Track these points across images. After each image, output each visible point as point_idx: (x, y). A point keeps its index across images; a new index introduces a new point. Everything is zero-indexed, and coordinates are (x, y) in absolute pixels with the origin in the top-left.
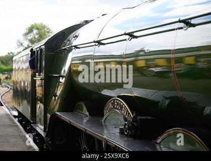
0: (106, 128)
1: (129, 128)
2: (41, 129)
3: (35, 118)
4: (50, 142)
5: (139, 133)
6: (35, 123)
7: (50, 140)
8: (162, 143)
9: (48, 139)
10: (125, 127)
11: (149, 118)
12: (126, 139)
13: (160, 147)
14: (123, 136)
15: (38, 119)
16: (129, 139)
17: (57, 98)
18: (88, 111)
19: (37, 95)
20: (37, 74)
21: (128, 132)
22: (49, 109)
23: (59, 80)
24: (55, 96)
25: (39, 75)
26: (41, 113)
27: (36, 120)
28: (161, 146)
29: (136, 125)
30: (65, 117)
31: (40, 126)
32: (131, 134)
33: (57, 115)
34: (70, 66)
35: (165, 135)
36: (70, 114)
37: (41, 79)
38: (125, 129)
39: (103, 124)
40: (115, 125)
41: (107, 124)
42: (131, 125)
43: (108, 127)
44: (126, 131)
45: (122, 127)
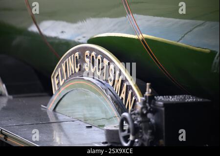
0: (61, 129)
1: (136, 130)
10: (122, 125)
11: (190, 99)
21: (133, 142)
29: (153, 121)
38: (122, 135)
39: (52, 118)
40: (86, 121)
41: (61, 118)
42: (139, 119)
43: (65, 126)
44: (126, 139)
45: (114, 126)
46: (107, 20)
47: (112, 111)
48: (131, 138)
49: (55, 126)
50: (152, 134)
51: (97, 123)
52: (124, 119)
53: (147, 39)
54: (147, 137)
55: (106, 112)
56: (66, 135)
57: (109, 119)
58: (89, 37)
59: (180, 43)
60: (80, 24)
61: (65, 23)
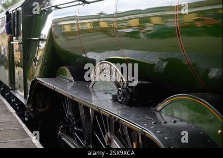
0: (95, 95)
1: (124, 95)
2: (21, 96)
3: (14, 84)
4: (31, 110)
5: (134, 99)
6: (14, 89)
7: (31, 108)
8: (163, 110)
9: (30, 107)
10: (118, 93)
12: (120, 106)
13: (161, 115)
14: (116, 104)
15: (17, 86)
16: (124, 107)
17: (37, 62)
18: (72, 76)
19: (15, 60)
20: (14, 38)
21: (123, 99)
22: (29, 74)
23: (39, 43)
24: (35, 60)
25: (17, 39)
26: (20, 79)
27: (14, 86)
28: (163, 114)
29: (131, 91)
30: (48, 83)
31: (20, 93)
32: (126, 101)
33: (39, 81)
34: (51, 28)
35: (166, 102)
36: (53, 79)
37: (19, 43)
38: (118, 96)
39: (91, 90)
40: (104, 91)
41: (95, 90)
42: (125, 90)
43: (96, 93)
44: (120, 98)
45: (115, 93)
46: (113, 52)
47: (115, 87)
48: (122, 98)
49: (93, 93)
50: (130, 96)
51: (109, 92)
52: (119, 90)
53: (128, 59)
54: (128, 97)
55: (112, 88)
56: (97, 97)
57: (113, 91)
58: (105, 58)
59: (142, 61)
60: (102, 53)
61: (96, 53)
